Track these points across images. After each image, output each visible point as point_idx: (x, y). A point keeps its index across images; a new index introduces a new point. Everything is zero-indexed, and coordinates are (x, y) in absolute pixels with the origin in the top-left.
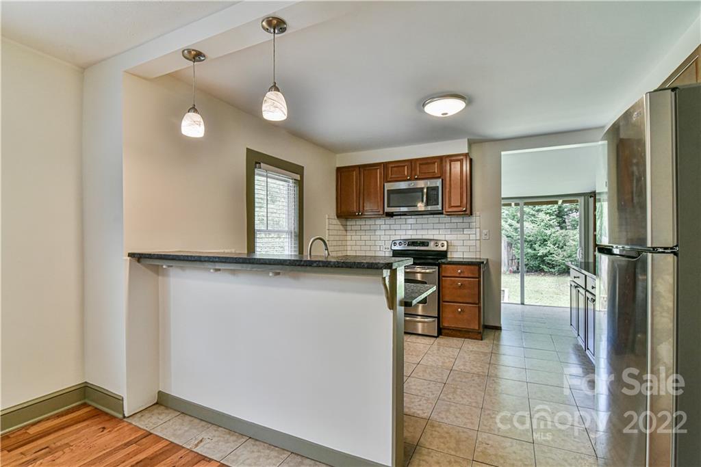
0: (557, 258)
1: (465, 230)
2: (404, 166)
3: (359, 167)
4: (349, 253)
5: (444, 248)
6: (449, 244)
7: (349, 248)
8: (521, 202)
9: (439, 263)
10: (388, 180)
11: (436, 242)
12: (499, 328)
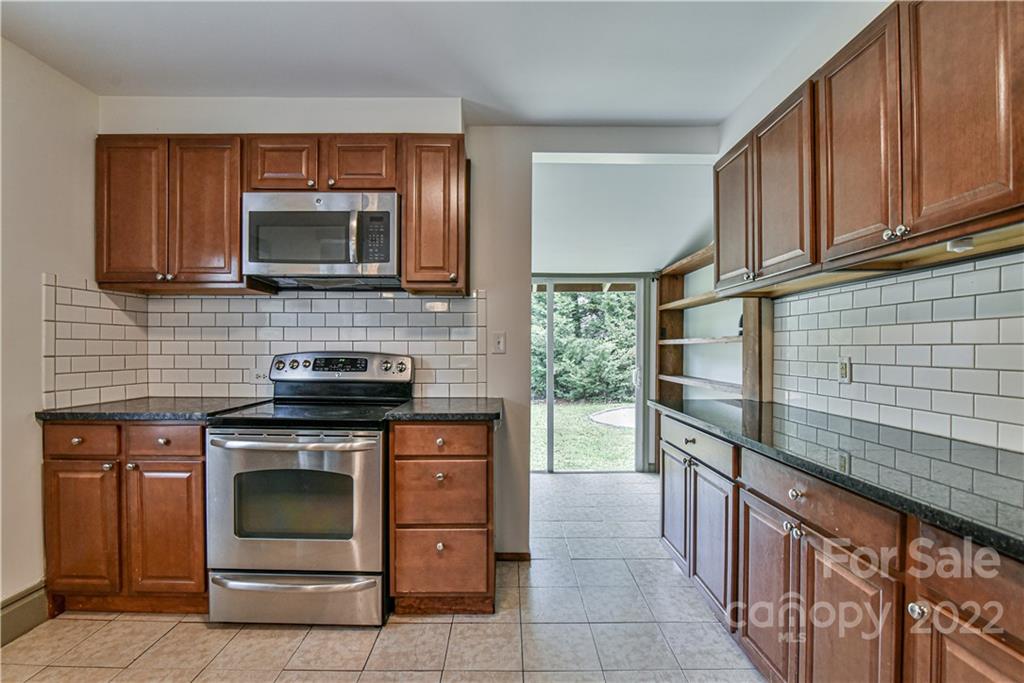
0: (574, 378)
1: (454, 330)
2: (301, 151)
3: (169, 139)
4: (154, 391)
5: (406, 376)
6: (418, 366)
7: (154, 376)
8: (550, 284)
9: (387, 422)
10: (255, 184)
11: (386, 358)
12: (524, 558)
